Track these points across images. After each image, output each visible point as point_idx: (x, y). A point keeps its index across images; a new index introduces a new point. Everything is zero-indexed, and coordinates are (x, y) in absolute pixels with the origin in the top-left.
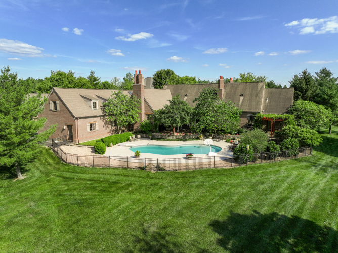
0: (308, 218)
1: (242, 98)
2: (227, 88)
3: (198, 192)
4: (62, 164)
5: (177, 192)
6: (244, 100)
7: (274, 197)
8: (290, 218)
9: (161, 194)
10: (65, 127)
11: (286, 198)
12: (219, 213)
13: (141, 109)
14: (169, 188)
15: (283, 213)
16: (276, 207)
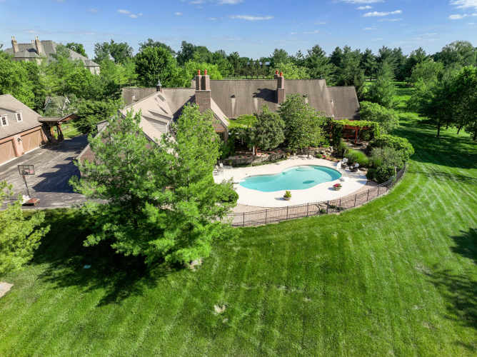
1: (306, 100)
6: (309, 102)
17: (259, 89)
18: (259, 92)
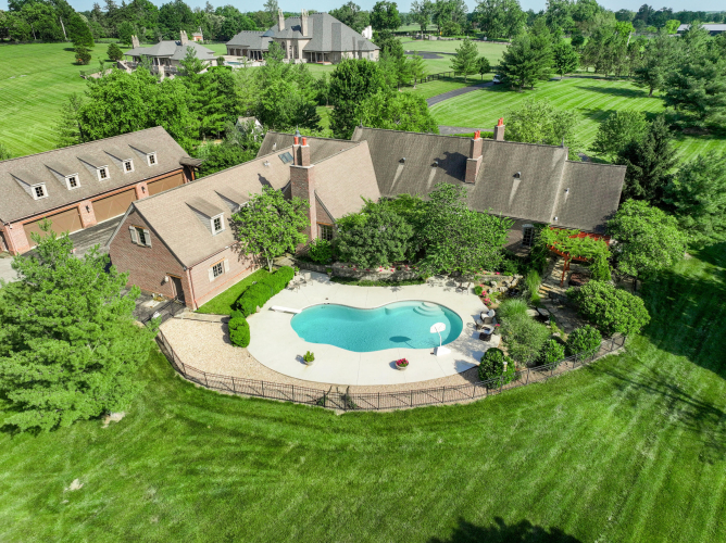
0: (574, 534)
1: (517, 182)
2: (488, 153)
3: (412, 470)
4: (179, 378)
5: (377, 470)
6: (519, 188)
7: (532, 484)
8: (546, 533)
9: (352, 475)
10: (167, 279)
11: (551, 485)
12: (441, 525)
13: (309, 219)
14: (365, 457)
15: (538, 523)
16: (530, 508)
17: (446, 153)
18: (444, 157)
